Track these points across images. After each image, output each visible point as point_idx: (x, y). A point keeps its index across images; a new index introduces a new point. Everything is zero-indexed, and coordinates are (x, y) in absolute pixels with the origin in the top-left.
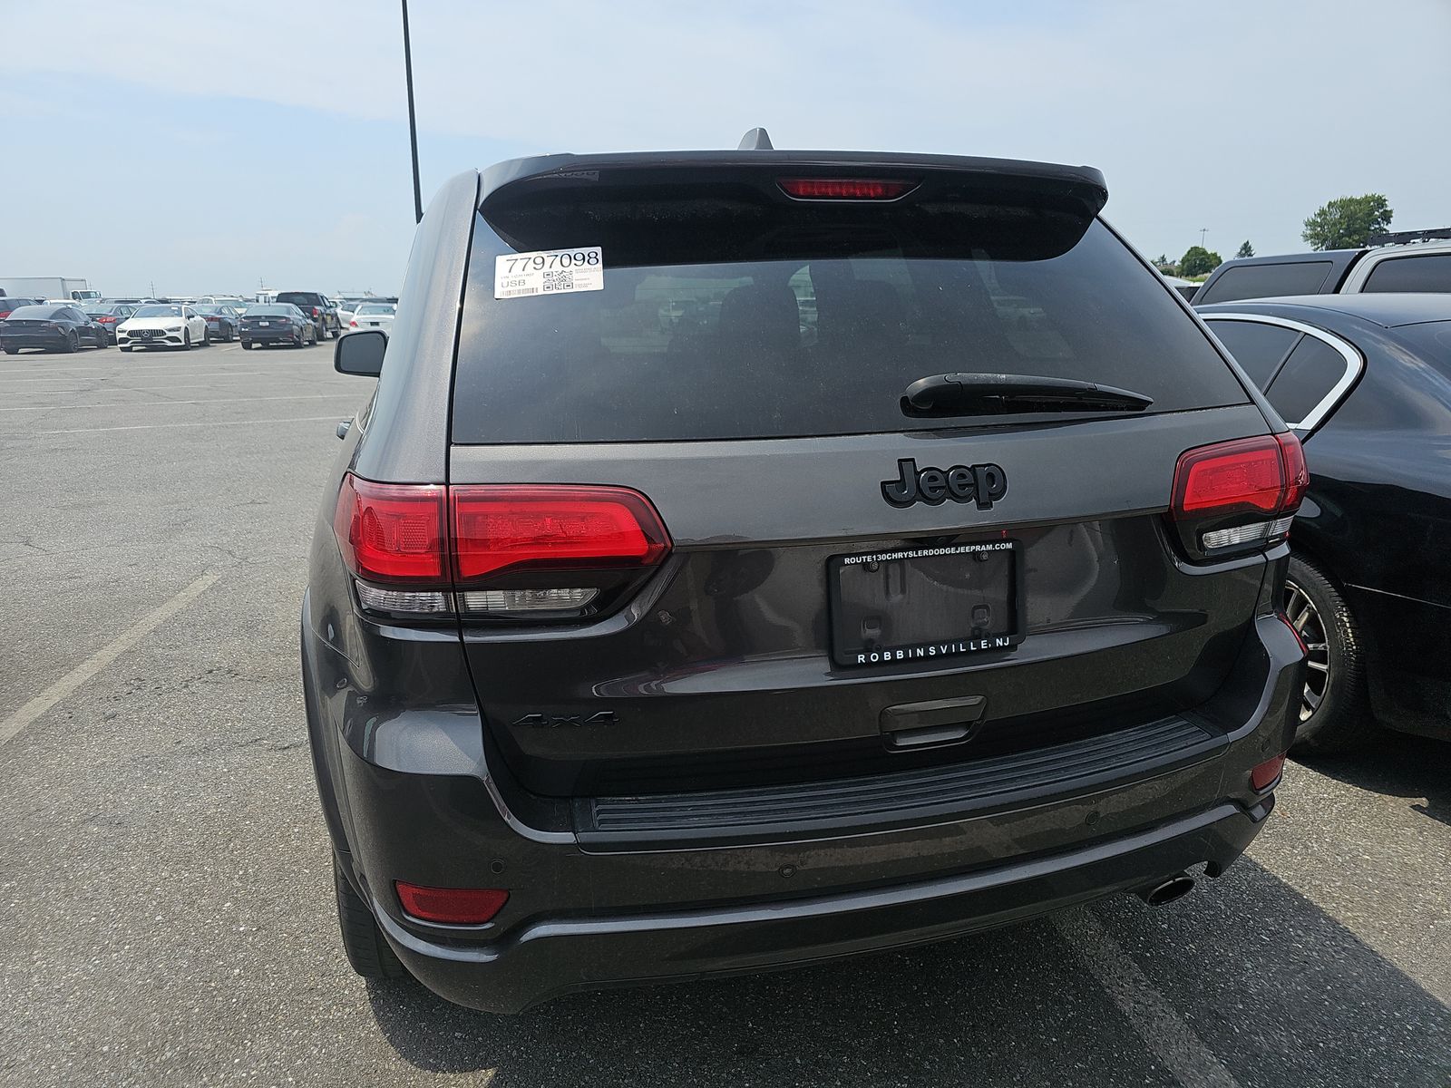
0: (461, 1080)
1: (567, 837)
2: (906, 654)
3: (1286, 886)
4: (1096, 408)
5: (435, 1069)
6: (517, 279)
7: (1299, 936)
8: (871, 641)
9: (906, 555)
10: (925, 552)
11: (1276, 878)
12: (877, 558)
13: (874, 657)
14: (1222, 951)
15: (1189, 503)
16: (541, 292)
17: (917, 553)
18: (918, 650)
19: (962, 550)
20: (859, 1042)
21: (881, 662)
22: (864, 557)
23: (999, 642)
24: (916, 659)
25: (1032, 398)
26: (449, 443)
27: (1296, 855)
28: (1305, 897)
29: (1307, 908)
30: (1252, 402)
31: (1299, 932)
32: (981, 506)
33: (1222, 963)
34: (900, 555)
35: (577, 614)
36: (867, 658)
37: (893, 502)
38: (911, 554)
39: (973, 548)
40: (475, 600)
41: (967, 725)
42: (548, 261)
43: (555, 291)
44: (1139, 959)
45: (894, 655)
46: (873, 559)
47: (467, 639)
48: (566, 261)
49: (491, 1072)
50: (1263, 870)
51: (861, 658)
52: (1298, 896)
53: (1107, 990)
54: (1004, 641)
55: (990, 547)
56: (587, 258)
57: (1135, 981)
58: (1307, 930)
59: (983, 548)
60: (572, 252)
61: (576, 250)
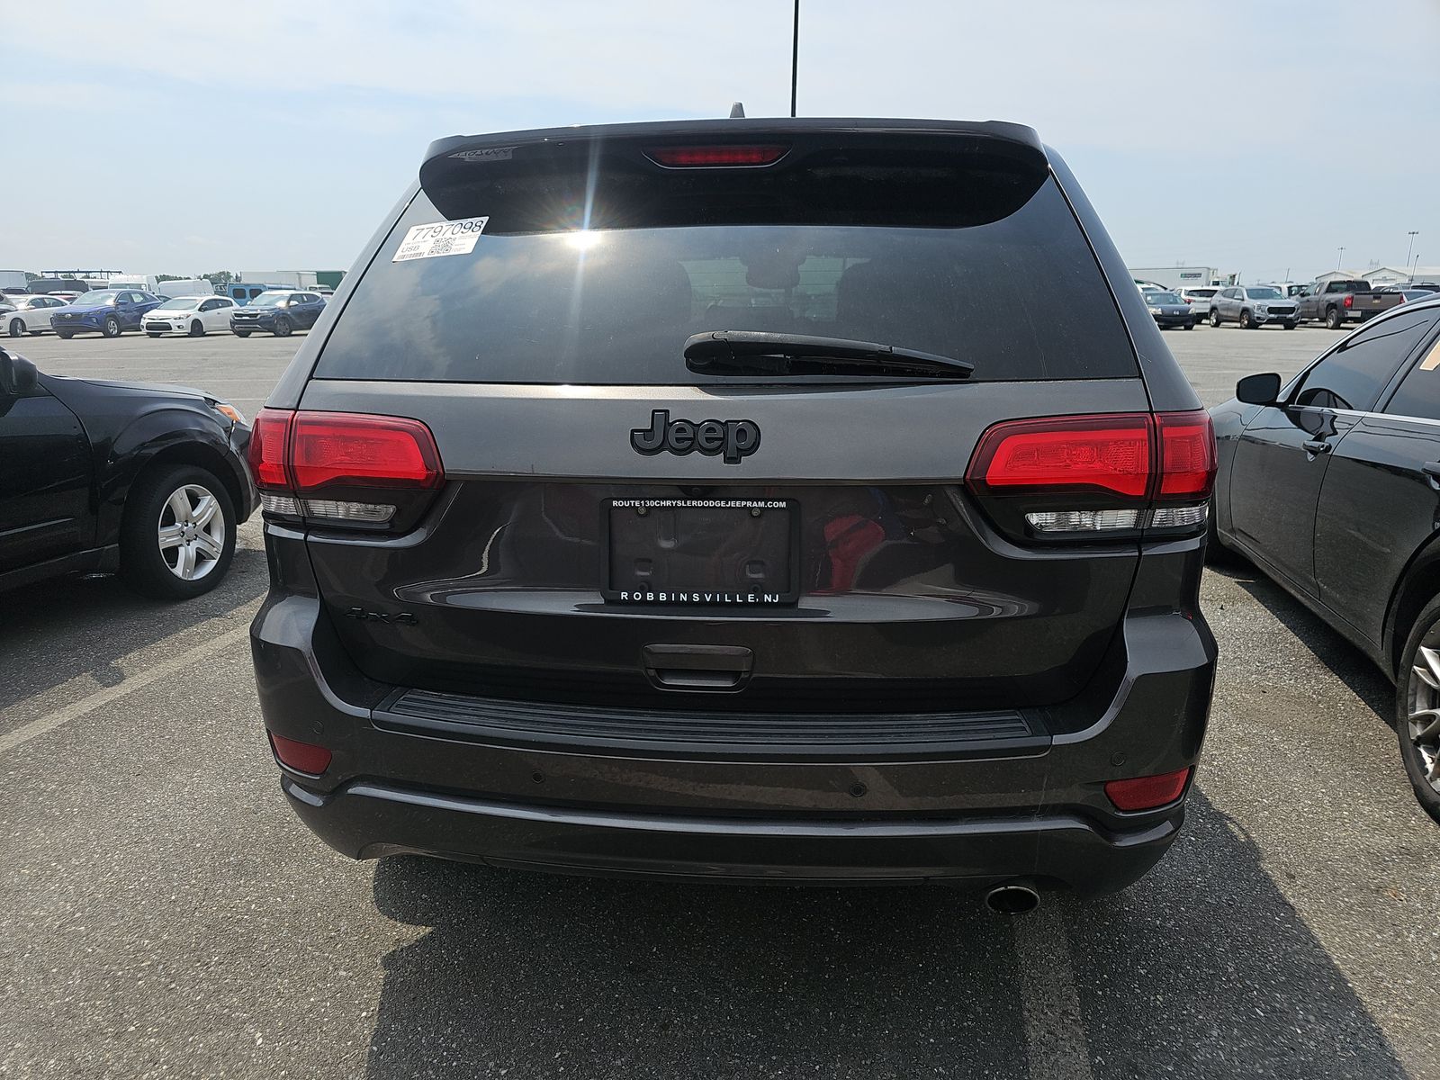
0: (404, 930)
1: (363, 712)
2: (669, 596)
3: (1335, 968)
4: (901, 372)
5: (392, 916)
6: (414, 245)
7: (1309, 1022)
8: (644, 579)
9: (674, 503)
10: (694, 503)
11: (1327, 957)
12: (645, 503)
13: (637, 596)
14: (1193, 1011)
16: (426, 256)
17: (686, 503)
18: (682, 595)
19: (732, 504)
20: (740, 989)
21: (644, 602)
22: (632, 502)
23: (768, 598)
24: (679, 603)
25: (820, 359)
26: (311, 377)
27: (1378, 940)
28: (1350, 985)
29: (1346, 997)
30: (1141, 376)
31: (1312, 1018)
32: (728, 460)
33: (1183, 1022)
34: (668, 503)
35: (387, 526)
36: (630, 596)
37: (642, 451)
38: (680, 503)
39: (743, 503)
40: (320, 507)
41: (734, 675)
42: (445, 229)
43: (436, 255)
44: (1083, 994)
45: (656, 596)
46: (641, 504)
47: (311, 538)
48: (457, 229)
49: (429, 930)
50: (1318, 946)
51: (624, 595)
52: (1340, 980)
53: (1026, 1013)
54: (774, 598)
55: (762, 504)
56: (474, 226)
57: (1065, 1013)
58: (1322, 1018)
59: (755, 504)
60: (464, 221)
61: (470, 220)
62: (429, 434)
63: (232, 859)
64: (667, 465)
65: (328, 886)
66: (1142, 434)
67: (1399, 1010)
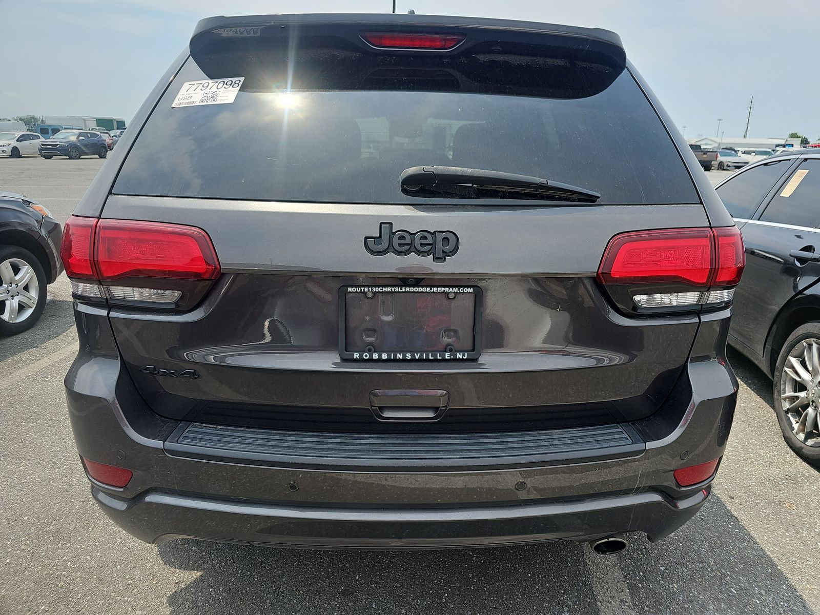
0: (182, 575)
1: (158, 444)
2: (389, 356)
3: (768, 557)
5: (172, 565)
6: (188, 96)
7: (761, 594)
8: (371, 344)
9: (393, 289)
10: (408, 289)
11: (762, 550)
12: (372, 290)
13: (366, 356)
14: (696, 593)
15: (617, 270)
16: (197, 104)
17: (401, 289)
18: (398, 355)
19: (435, 289)
21: (371, 360)
22: (363, 288)
23: (459, 356)
24: (396, 360)
25: (497, 188)
26: (110, 193)
27: (787, 537)
28: (779, 568)
29: (778, 577)
30: (701, 203)
31: (763, 592)
32: (436, 259)
33: (692, 601)
34: (389, 289)
35: (173, 306)
36: (361, 355)
37: (373, 252)
38: (397, 289)
39: (443, 289)
40: (119, 292)
41: (436, 409)
42: (211, 84)
43: (206, 103)
44: (631, 587)
45: (380, 356)
46: (369, 290)
47: (112, 314)
48: (221, 85)
49: (199, 574)
50: (755, 543)
51: (356, 355)
52: (773, 565)
53: (599, 603)
54: (464, 355)
55: (456, 290)
56: (233, 83)
57: (622, 601)
58: (769, 591)
59: (451, 290)
60: (226, 80)
61: (230, 79)
62: (208, 239)
63: (51, 528)
64: (391, 263)
65: (125, 545)
66: (707, 242)
67: (809, 582)
